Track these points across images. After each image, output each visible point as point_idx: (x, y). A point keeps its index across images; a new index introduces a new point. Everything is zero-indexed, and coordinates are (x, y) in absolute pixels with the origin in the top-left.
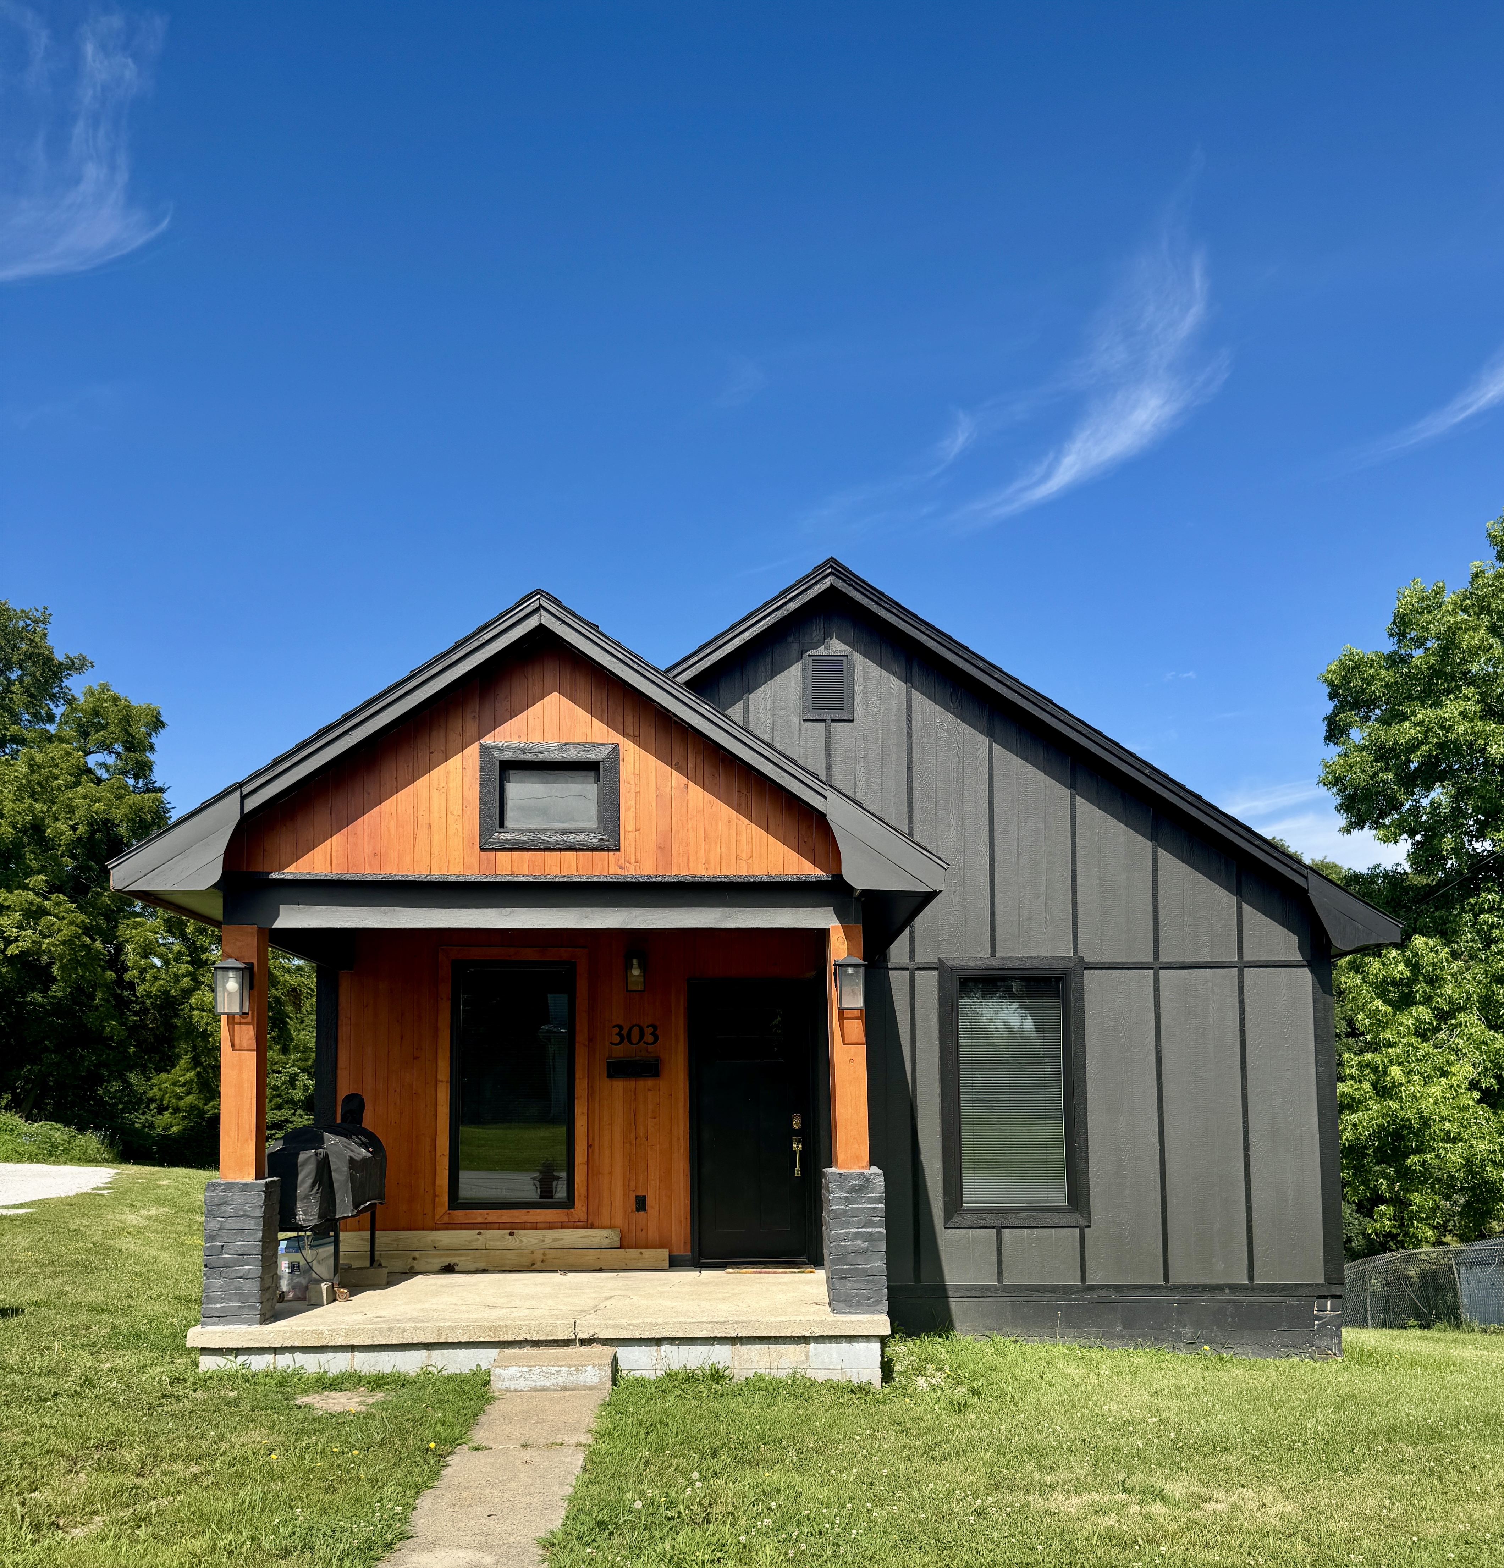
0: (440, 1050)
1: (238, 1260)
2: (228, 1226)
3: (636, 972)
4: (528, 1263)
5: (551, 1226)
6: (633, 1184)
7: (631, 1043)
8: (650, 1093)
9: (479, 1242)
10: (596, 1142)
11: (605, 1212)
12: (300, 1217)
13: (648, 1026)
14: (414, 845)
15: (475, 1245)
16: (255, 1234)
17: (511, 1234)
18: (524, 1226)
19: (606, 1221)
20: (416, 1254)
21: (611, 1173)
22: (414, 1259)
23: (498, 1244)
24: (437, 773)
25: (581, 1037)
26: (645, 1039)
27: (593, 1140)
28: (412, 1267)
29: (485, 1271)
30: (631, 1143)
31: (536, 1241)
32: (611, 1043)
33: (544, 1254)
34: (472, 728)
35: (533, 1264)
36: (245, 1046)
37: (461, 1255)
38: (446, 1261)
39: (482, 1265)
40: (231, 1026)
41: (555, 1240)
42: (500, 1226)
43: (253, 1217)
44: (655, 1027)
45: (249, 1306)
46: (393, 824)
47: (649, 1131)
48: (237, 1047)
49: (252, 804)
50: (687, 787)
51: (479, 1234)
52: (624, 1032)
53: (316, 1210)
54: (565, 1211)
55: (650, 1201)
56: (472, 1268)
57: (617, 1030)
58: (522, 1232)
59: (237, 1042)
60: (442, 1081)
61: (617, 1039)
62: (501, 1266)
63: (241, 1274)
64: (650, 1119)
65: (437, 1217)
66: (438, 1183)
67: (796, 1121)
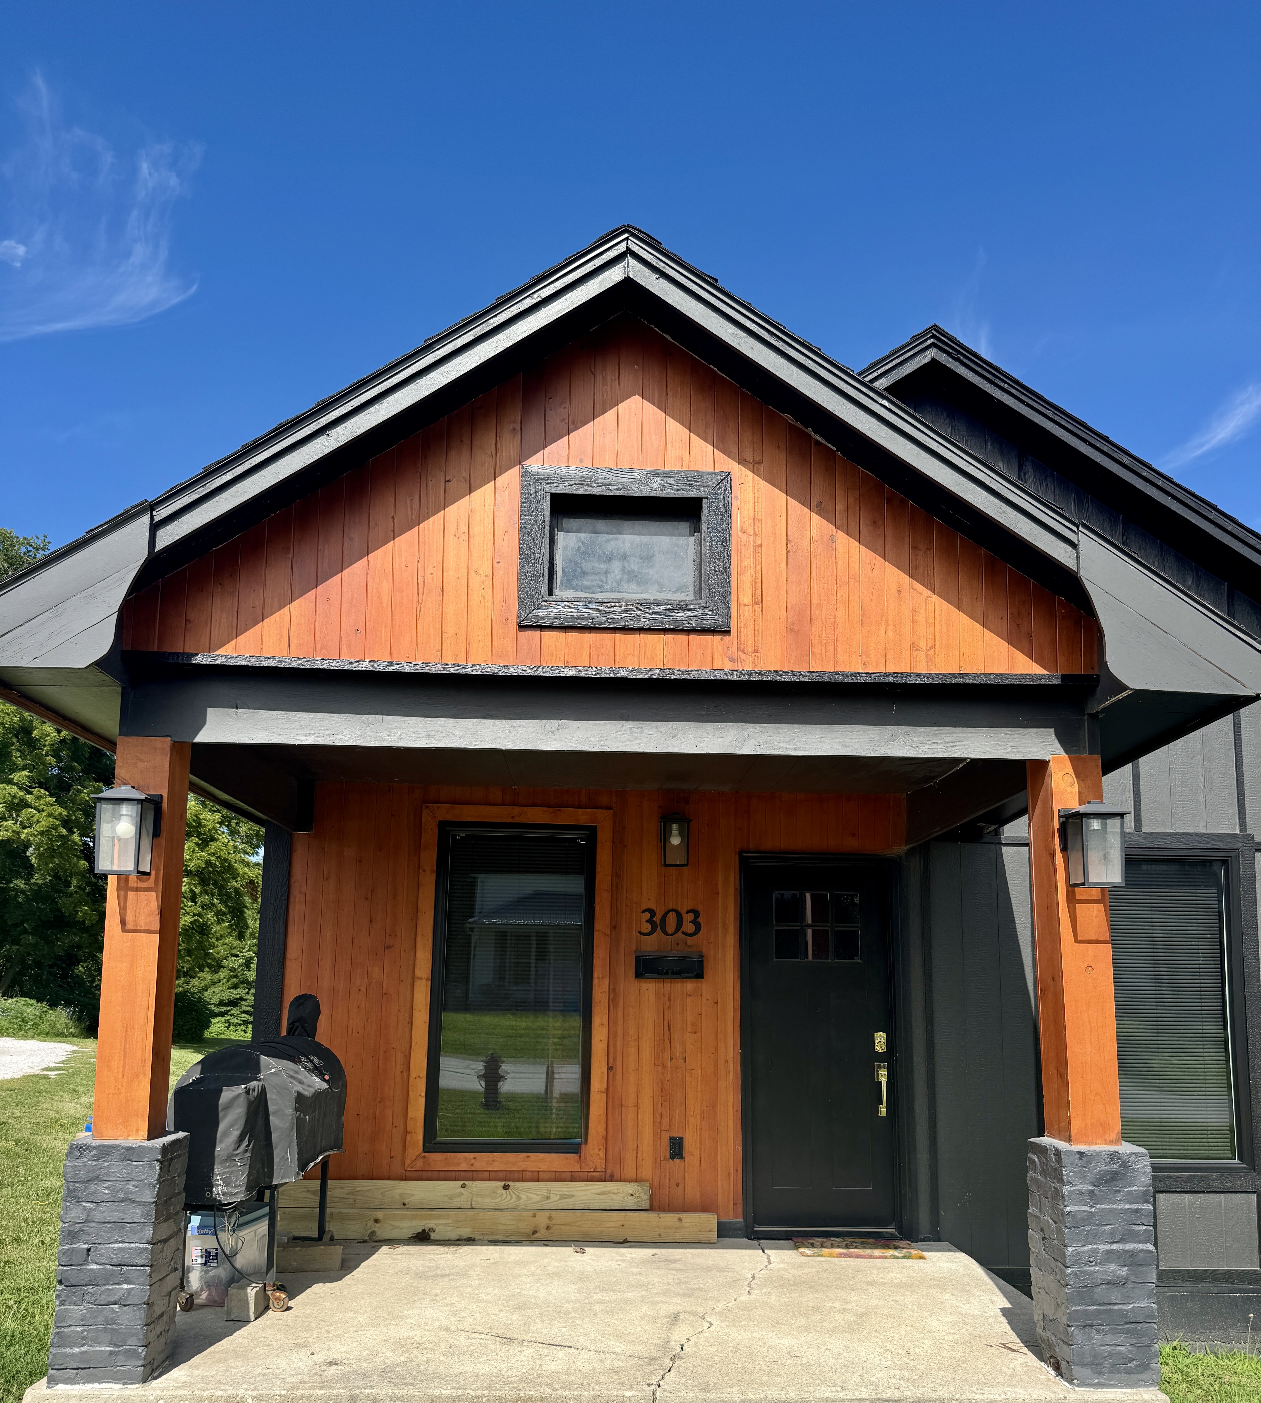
0: (419, 939)
1: (112, 1274)
2: (98, 1216)
3: (675, 841)
4: (529, 1230)
5: (558, 1177)
6: (666, 1121)
7: (666, 933)
8: (689, 1000)
9: (462, 1198)
10: (619, 1063)
11: (629, 1157)
12: (219, 1190)
13: (688, 912)
14: (417, 619)
15: (457, 1202)
16: (142, 1230)
17: (506, 1187)
18: (522, 1176)
19: (630, 1171)
20: (380, 1214)
21: (637, 1105)
22: (377, 1221)
23: (488, 1202)
24: (456, 511)
25: (602, 924)
26: (683, 929)
27: (615, 1059)
28: (373, 1233)
29: (470, 1241)
30: (664, 1067)
31: (538, 1198)
32: (639, 932)
33: (550, 1218)
34: (509, 446)
35: (535, 1232)
36: (142, 925)
37: (439, 1217)
38: (418, 1225)
39: (465, 1232)
40: (122, 893)
41: (563, 1197)
42: (491, 1177)
43: (140, 1203)
44: (696, 913)
45: (127, 1351)
46: (386, 585)
47: (688, 1051)
48: (130, 926)
49: (167, 537)
50: (833, 538)
51: (463, 1186)
52: (657, 919)
53: (242, 1179)
55: (689, 1145)
56: (454, 1236)
57: (647, 915)
58: (519, 1185)
59: (129, 918)
60: (420, 978)
61: (647, 928)
62: (492, 1234)
63: (116, 1298)
64: (688, 1034)
65: (408, 1162)
66: (411, 1114)
67: (880, 1042)
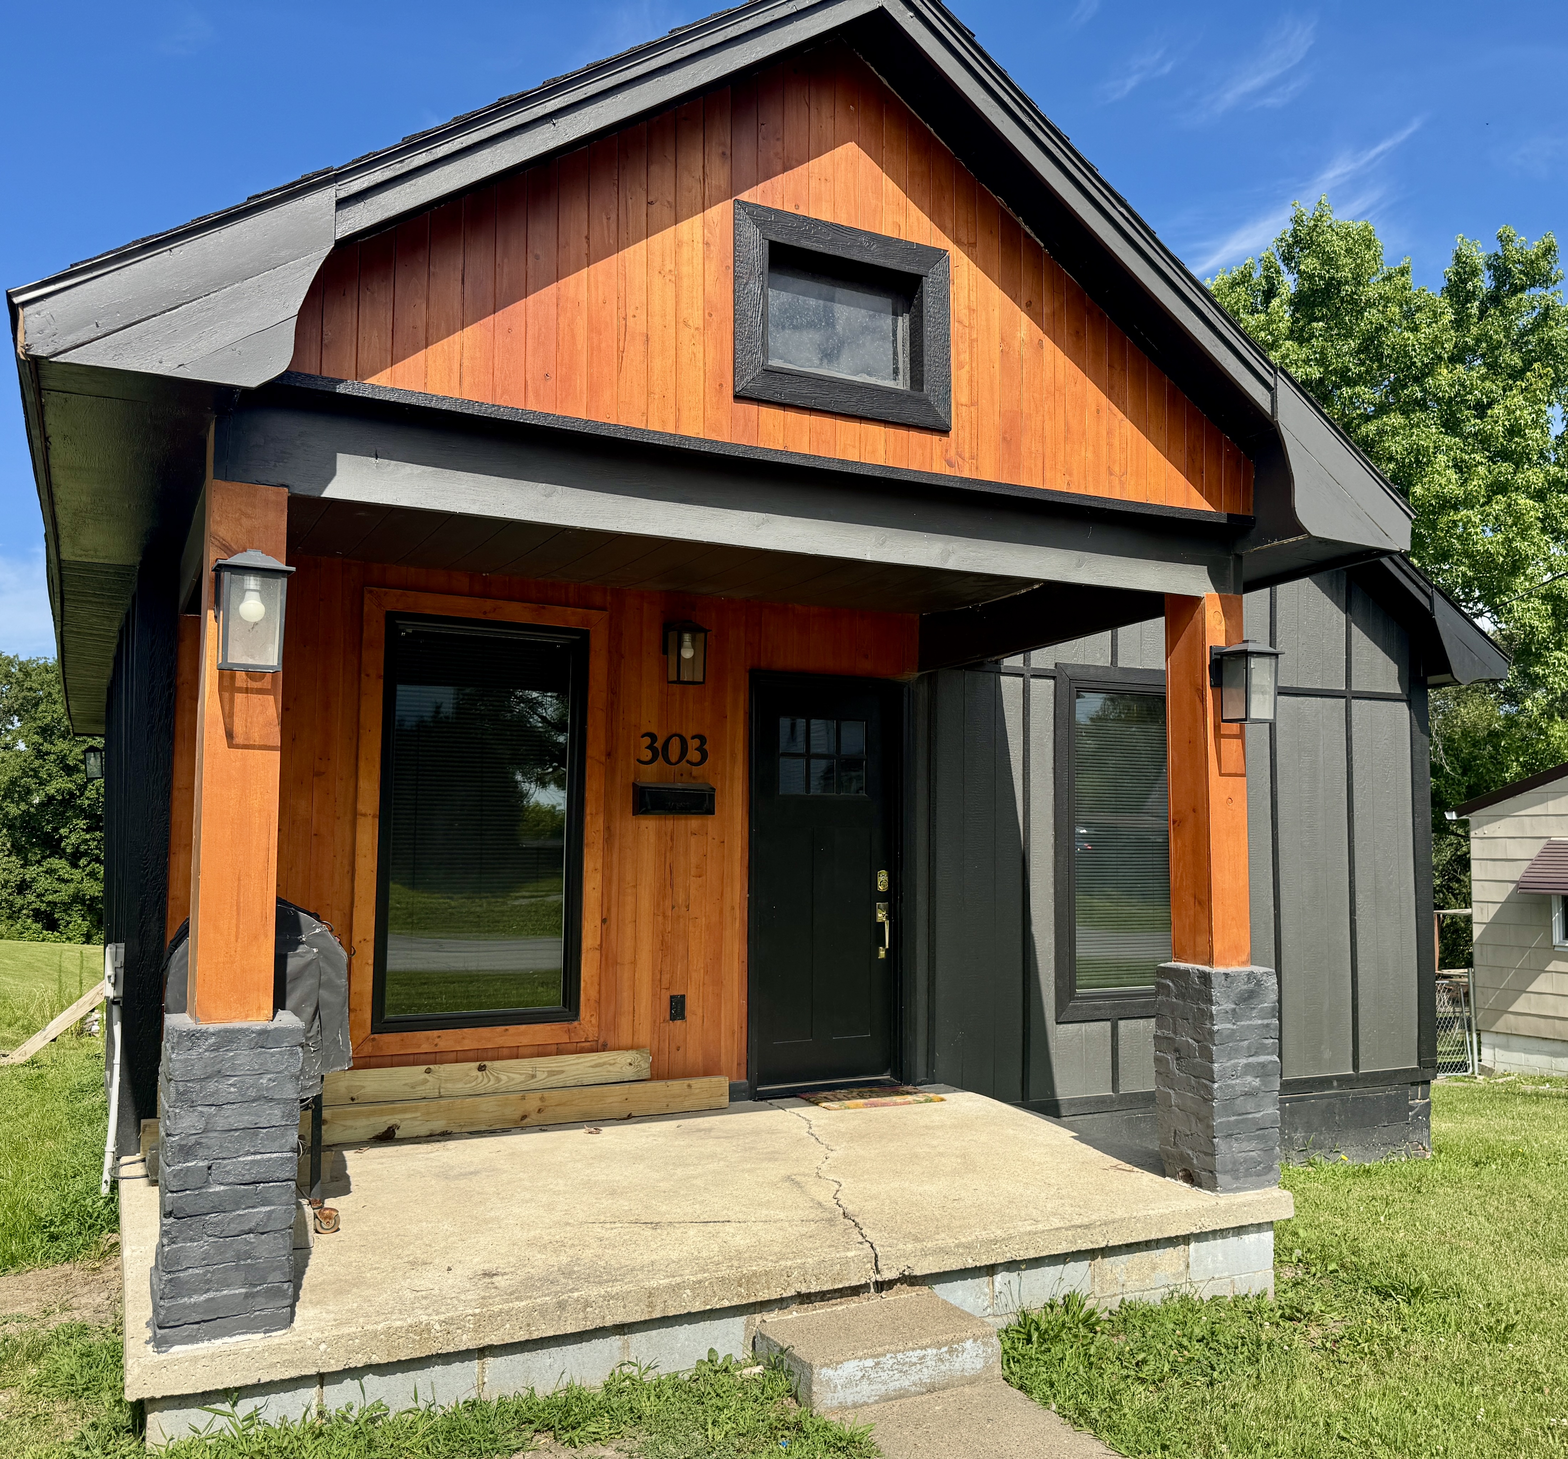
0: (362, 763)
1: (244, 1195)
2: (221, 1123)
3: (689, 653)
4: (517, 1115)
5: (542, 1051)
6: (666, 977)
7: (668, 761)
8: (693, 840)
9: (428, 1086)
10: (615, 915)
11: (625, 1022)
13: (693, 738)
15: (421, 1091)
17: (481, 1068)
18: (498, 1054)
19: (625, 1038)
21: (634, 963)
22: (323, 1122)
23: (460, 1087)
25: (597, 750)
26: (688, 757)
27: (610, 909)
29: (445, 1136)
30: (665, 916)
31: (522, 1078)
32: (638, 760)
33: (542, 1099)
35: (524, 1117)
37: (404, 1111)
38: (381, 1124)
39: (439, 1125)
41: (552, 1073)
42: (460, 1057)
43: (278, 1101)
44: (702, 739)
47: (692, 897)
51: (428, 1071)
52: (658, 745)
54: (565, 1025)
55: (691, 1004)
56: (424, 1130)
57: (647, 741)
58: (498, 1064)
60: (365, 815)
61: (647, 755)
62: (472, 1124)
63: (251, 1225)
64: (693, 878)
65: (354, 1048)
67: (882, 880)
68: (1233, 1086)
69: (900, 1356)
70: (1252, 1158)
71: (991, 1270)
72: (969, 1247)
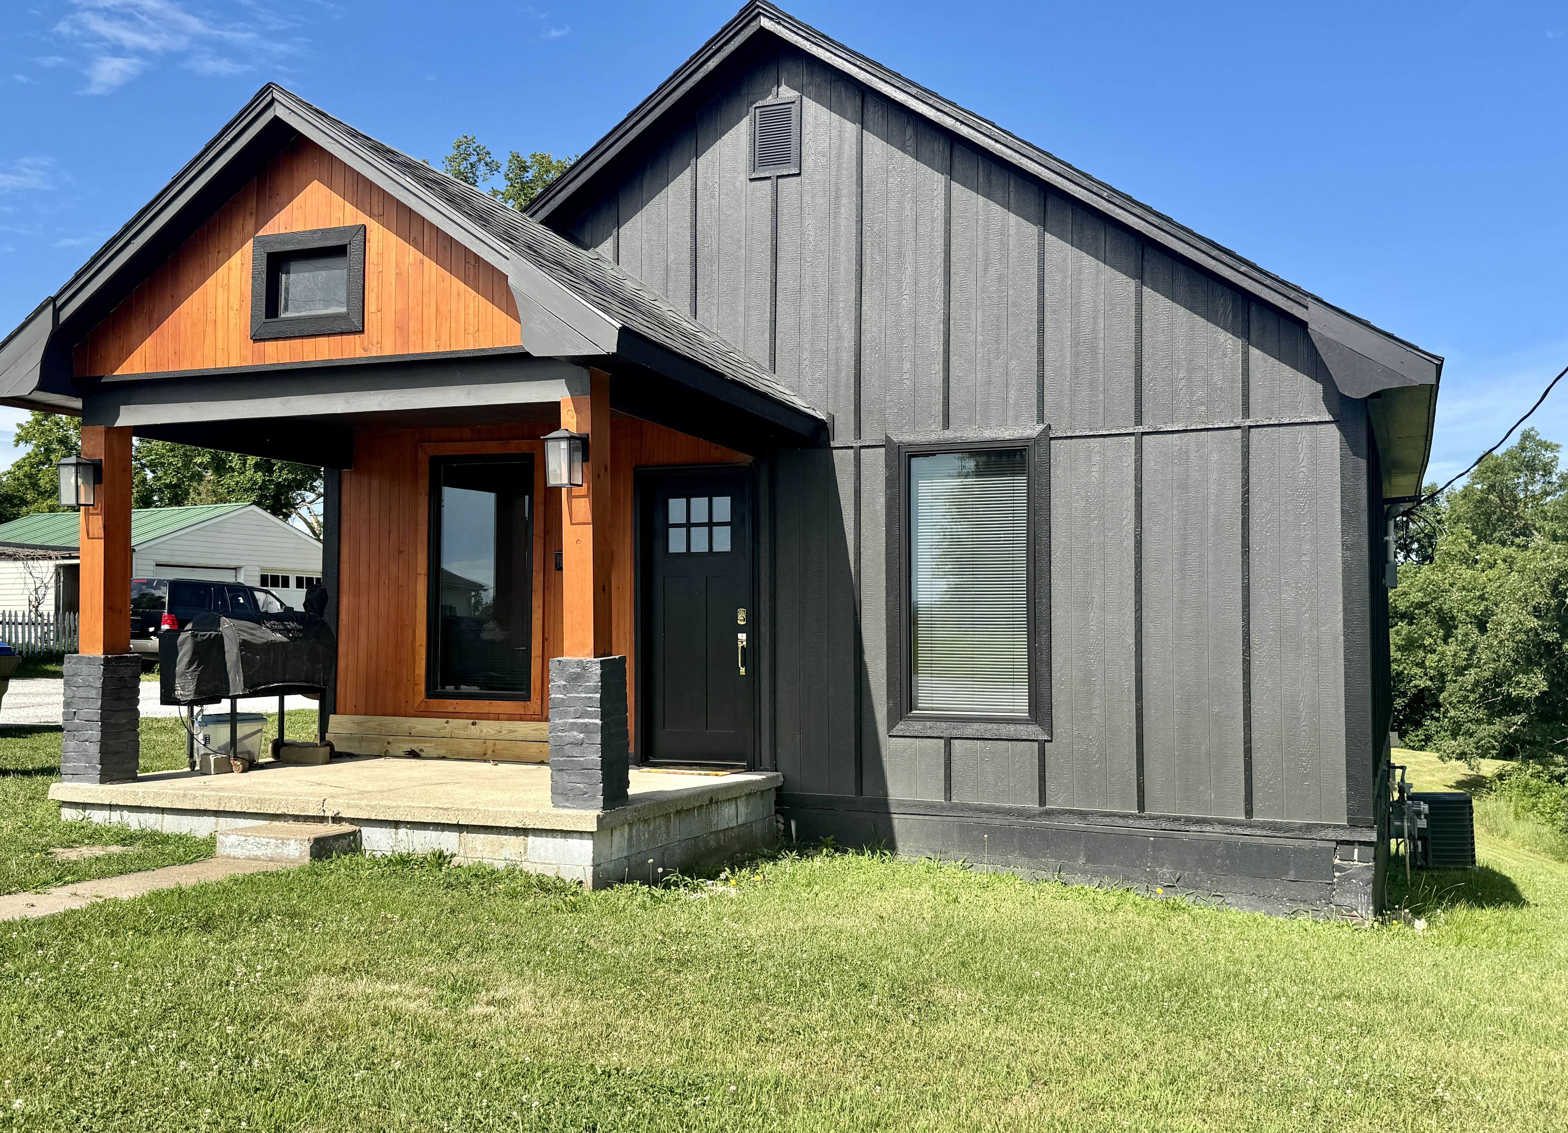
1: (86, 725)
4: (481, 752)
5: (511, 718)
9: (446, 730)
10: (552, 636)
12: (179, 692)
14: (204, 341)
15: (443, 733)
17: (474, 724)
18: (486, 717)
20: (391, 739)
22: (389, 743)
23: (461, 733)
25: (538, 530)
27: (549, 632)
28: (387, 751)
29: (444, 758)
31: (493, 732)
33: (495, 745)
37: (426, 742)
38: (413, 747)
39: (442, 752)
41: (510, 731)
42: (465, 716)
43: (95, 688)
45: (92, 767)
46: (189, 324)
50: (422, 262)
51: (447, 722)
53: (192, 687)
54: (523, 703)
56: (436, 755)
58: (483, 722)
60: (421, 574)
62: (459, 754)
63: (88, 738)
65: (416, 705)
66: (417, 672)
67: (741, 617)
68: (561, 737)
69: (257, 839)
70: (579, 788)
71: (396, 824)
72: (373, 807)
